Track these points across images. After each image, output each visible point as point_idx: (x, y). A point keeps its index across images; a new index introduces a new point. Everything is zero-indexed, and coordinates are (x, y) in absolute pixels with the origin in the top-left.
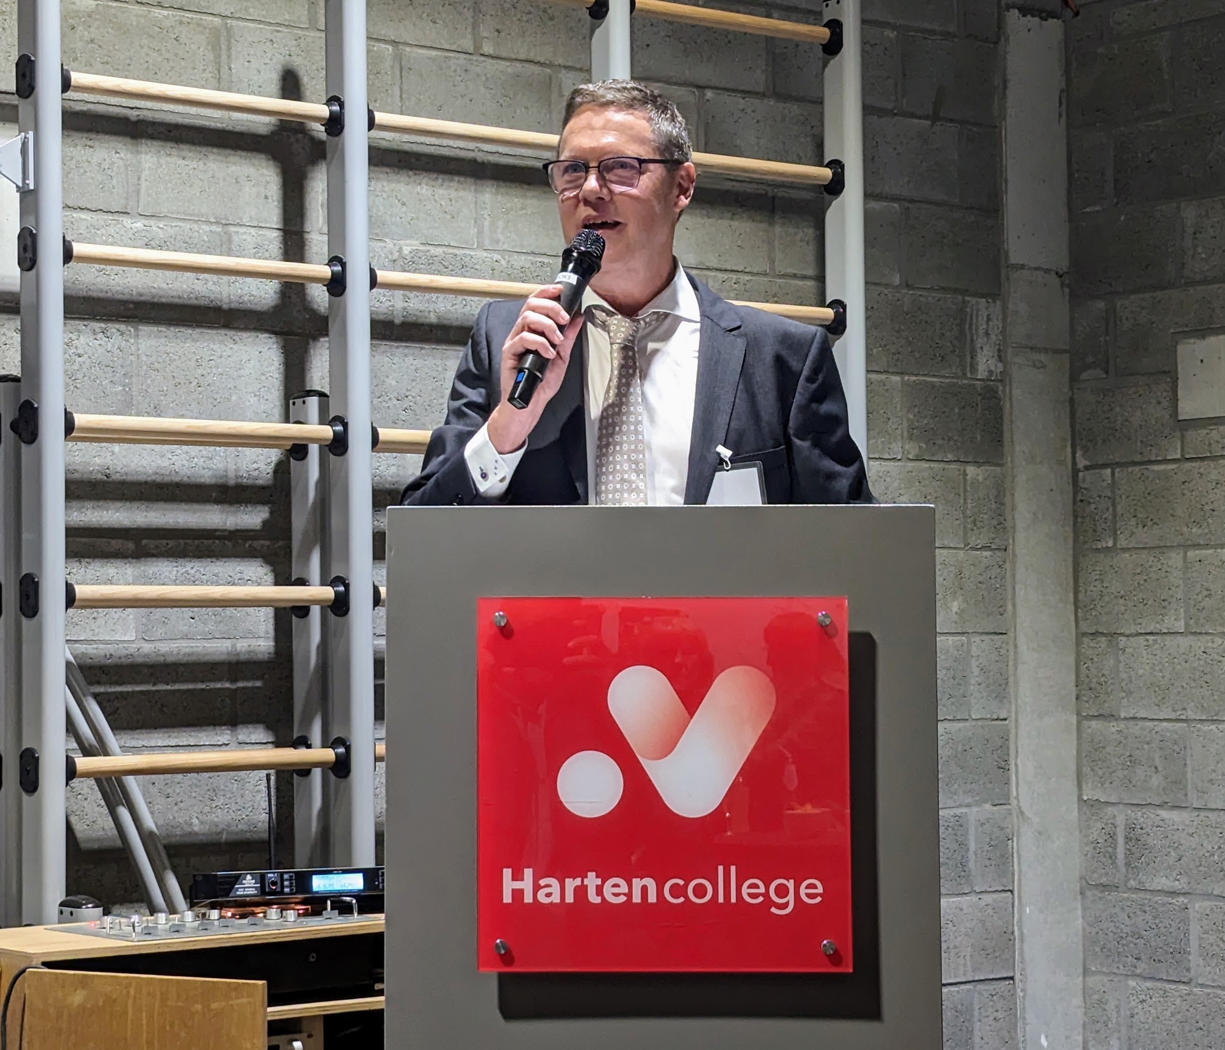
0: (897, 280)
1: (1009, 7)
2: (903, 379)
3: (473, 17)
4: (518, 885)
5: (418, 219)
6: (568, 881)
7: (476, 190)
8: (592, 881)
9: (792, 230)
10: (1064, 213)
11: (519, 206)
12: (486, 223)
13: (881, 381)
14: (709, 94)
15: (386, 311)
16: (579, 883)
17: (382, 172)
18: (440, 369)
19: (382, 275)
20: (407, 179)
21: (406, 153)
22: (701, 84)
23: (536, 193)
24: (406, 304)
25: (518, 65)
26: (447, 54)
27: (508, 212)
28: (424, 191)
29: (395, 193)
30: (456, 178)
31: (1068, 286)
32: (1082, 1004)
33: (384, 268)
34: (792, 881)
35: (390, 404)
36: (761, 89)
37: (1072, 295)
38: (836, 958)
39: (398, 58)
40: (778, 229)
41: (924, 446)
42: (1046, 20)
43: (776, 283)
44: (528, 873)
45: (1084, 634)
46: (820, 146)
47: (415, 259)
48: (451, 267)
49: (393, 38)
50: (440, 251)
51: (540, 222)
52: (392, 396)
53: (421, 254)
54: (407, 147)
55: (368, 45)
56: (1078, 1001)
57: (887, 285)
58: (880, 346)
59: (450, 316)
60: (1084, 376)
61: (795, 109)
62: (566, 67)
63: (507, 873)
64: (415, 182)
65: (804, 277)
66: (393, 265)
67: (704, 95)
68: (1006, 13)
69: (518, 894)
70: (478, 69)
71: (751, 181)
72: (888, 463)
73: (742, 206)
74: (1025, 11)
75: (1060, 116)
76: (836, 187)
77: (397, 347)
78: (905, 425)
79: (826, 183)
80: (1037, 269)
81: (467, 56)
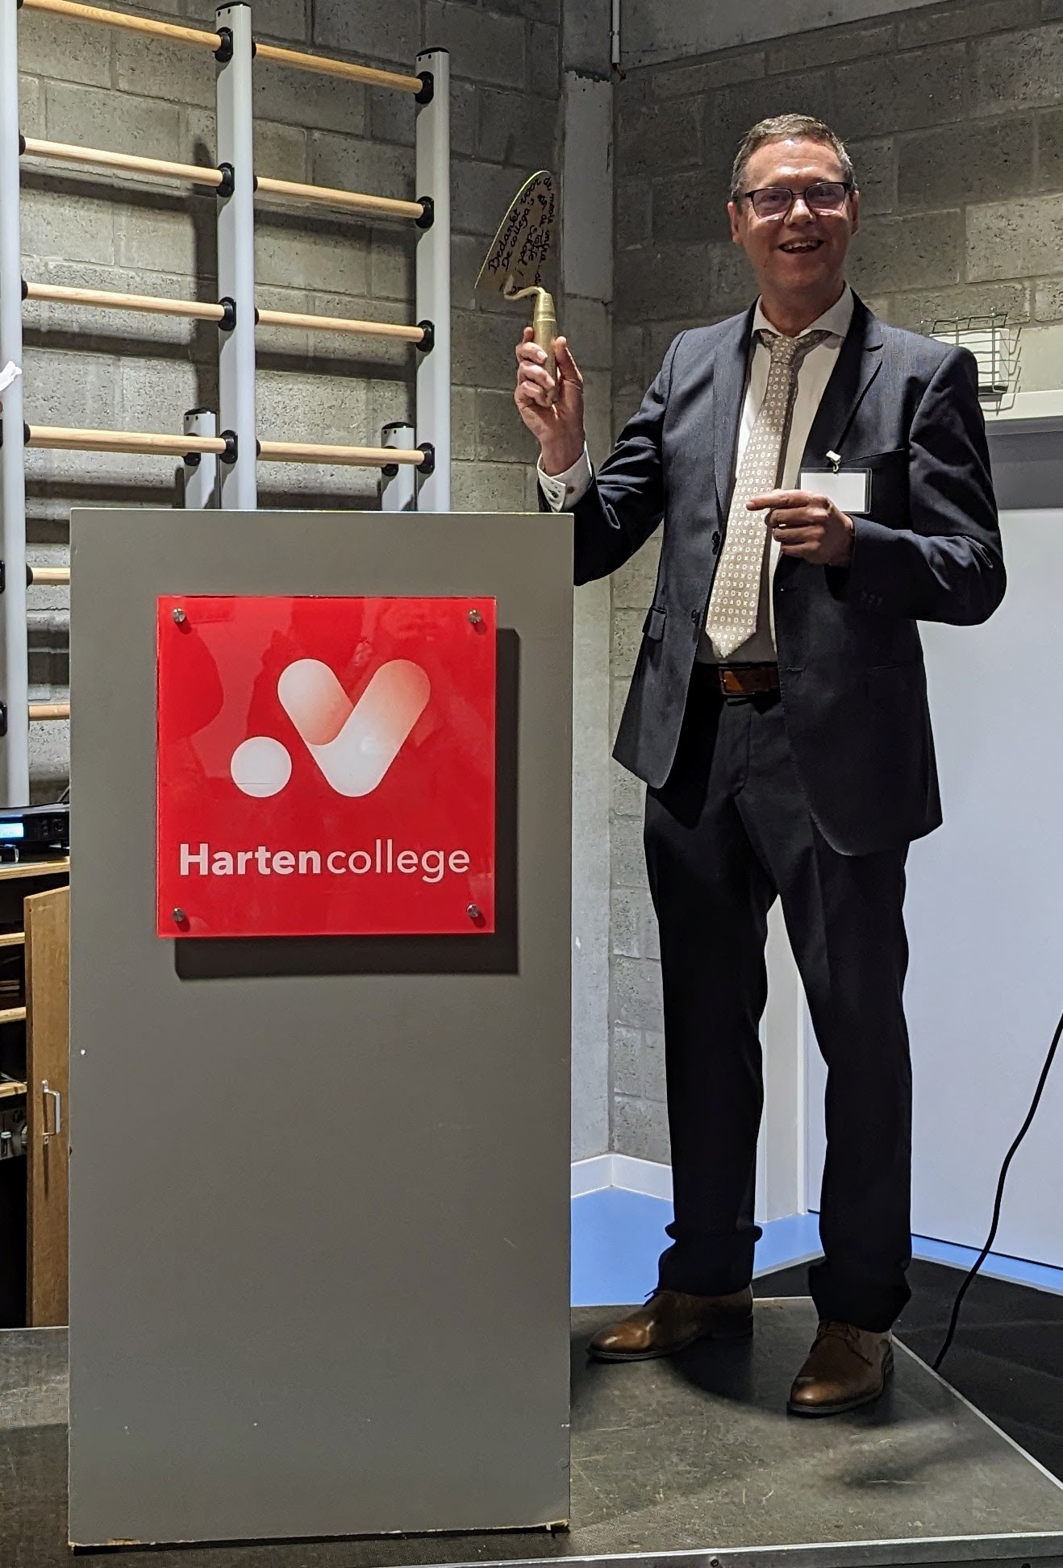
0: (473, 304)
1: (568, 69)
2: (476, 391)
3: (110, 56)
4: (194, 859)
5: (62, 236)
6: (240, 855)
7: (113, 213)
8: (262, 854)
9: (385, 257)
10: (610, 250)
11: (151, 228)
12: (123, 243)
13: (458, 392)
14: (317, 135)
15: (34, 320)
16: (251, 857)
17: (29, 194)
18: (81, 373)
19: (32, 287)
20: (52, 201)
21: (51, 177)
22: (309, 126)
23: (164, 218)
24: (51, 314)
25: (151, 101)
26: (87, 88)
27: (142, 233)
28: (67, 212)
29: (41, 213)
30: (96, 201)
31: (612, 314)
32: (608, 912)
33: (31, 280)
34: (442, 853)
35: (37, 403)
36: (360, 132)
37: (614, 321)
38: (480, 921)
39: (44, 90)
40: (374, 256)
41: (493, 449)
42: (598, 82)
43: (373, 304)
44: (204, 848)
45: (618, 609)
46: (411, 185)
47: (60, 273)
48: (91, 282)
49: (39, 72)
50: (82, 266)
51: (170, 243)
52: (39, 397)
53: (64, 269)
54: (51, 172)
55: (18, 77)
56: (606, 909)
57: (464, 310)
58: (458, 362)
59: (91, 326)
60: (623, 391)
61: (389, 151)
62: (193, 105)
63: (184, 848)
64: (59, 204)
65: (396, 300)
66: (41, 278)
67: (312, 135)
68: (566, 74)
69: (194, 867)
70: (115, 104)
71: (353, 214)
72: (463, 463)
73: (345, 236)
74: (581, 73)
75: (608, 165)
76: (426, 220)
77: (44, 353)
78: (478, 430)
79: (418, 217)
80: (586, 298)
81: (105, 92)
